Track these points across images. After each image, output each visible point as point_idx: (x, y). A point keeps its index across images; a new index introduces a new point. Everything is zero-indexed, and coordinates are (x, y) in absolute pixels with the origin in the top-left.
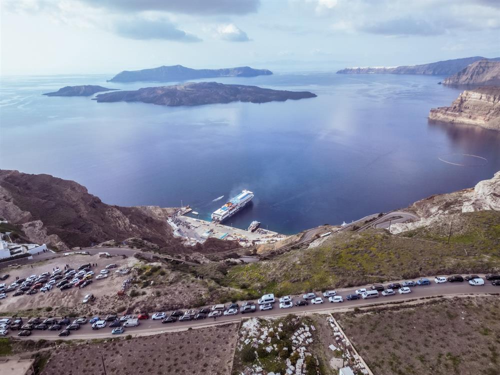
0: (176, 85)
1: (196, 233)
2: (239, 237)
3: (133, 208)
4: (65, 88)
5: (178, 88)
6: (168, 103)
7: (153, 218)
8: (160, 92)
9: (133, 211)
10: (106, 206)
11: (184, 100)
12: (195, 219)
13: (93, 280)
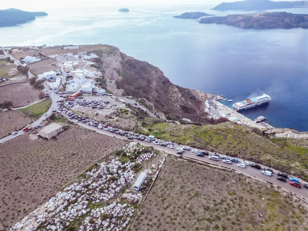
0: (253, 14)
1: (219, 113)
2: (245, 123)
3: (187, 89)
4: (185, 13)
5: (254, 16)
6: (242, 27)
7: (197, 98)
8: (240, 18)
9: (186, 90)
10: (171, 84)
11: (255, 24)
12: (222, 105)
13: (104, 108)
